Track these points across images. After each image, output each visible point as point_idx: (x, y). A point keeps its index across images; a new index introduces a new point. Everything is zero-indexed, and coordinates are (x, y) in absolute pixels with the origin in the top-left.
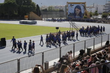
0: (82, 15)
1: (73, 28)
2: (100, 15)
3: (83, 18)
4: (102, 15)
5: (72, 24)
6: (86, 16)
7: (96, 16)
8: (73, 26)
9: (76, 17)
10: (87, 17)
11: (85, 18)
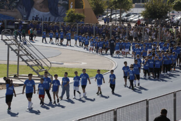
0: (60, 8)
1: (22, 63)
2: (137, 7)
3: (66, 18)
4: (144, 9)
5: (15, 47)
6: (77, 12)
7: (121, 13)
8: (19, 56)
9: (35, 12)
10: (80, 17)
11: (73, 18)
